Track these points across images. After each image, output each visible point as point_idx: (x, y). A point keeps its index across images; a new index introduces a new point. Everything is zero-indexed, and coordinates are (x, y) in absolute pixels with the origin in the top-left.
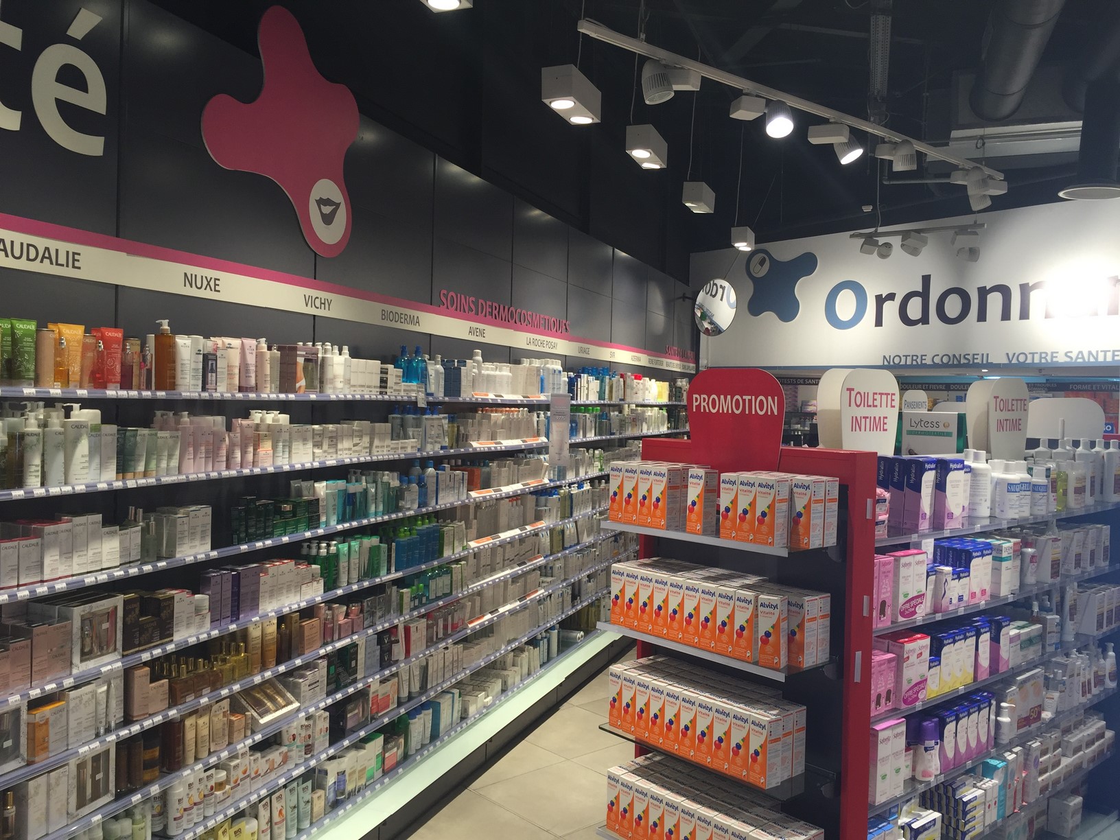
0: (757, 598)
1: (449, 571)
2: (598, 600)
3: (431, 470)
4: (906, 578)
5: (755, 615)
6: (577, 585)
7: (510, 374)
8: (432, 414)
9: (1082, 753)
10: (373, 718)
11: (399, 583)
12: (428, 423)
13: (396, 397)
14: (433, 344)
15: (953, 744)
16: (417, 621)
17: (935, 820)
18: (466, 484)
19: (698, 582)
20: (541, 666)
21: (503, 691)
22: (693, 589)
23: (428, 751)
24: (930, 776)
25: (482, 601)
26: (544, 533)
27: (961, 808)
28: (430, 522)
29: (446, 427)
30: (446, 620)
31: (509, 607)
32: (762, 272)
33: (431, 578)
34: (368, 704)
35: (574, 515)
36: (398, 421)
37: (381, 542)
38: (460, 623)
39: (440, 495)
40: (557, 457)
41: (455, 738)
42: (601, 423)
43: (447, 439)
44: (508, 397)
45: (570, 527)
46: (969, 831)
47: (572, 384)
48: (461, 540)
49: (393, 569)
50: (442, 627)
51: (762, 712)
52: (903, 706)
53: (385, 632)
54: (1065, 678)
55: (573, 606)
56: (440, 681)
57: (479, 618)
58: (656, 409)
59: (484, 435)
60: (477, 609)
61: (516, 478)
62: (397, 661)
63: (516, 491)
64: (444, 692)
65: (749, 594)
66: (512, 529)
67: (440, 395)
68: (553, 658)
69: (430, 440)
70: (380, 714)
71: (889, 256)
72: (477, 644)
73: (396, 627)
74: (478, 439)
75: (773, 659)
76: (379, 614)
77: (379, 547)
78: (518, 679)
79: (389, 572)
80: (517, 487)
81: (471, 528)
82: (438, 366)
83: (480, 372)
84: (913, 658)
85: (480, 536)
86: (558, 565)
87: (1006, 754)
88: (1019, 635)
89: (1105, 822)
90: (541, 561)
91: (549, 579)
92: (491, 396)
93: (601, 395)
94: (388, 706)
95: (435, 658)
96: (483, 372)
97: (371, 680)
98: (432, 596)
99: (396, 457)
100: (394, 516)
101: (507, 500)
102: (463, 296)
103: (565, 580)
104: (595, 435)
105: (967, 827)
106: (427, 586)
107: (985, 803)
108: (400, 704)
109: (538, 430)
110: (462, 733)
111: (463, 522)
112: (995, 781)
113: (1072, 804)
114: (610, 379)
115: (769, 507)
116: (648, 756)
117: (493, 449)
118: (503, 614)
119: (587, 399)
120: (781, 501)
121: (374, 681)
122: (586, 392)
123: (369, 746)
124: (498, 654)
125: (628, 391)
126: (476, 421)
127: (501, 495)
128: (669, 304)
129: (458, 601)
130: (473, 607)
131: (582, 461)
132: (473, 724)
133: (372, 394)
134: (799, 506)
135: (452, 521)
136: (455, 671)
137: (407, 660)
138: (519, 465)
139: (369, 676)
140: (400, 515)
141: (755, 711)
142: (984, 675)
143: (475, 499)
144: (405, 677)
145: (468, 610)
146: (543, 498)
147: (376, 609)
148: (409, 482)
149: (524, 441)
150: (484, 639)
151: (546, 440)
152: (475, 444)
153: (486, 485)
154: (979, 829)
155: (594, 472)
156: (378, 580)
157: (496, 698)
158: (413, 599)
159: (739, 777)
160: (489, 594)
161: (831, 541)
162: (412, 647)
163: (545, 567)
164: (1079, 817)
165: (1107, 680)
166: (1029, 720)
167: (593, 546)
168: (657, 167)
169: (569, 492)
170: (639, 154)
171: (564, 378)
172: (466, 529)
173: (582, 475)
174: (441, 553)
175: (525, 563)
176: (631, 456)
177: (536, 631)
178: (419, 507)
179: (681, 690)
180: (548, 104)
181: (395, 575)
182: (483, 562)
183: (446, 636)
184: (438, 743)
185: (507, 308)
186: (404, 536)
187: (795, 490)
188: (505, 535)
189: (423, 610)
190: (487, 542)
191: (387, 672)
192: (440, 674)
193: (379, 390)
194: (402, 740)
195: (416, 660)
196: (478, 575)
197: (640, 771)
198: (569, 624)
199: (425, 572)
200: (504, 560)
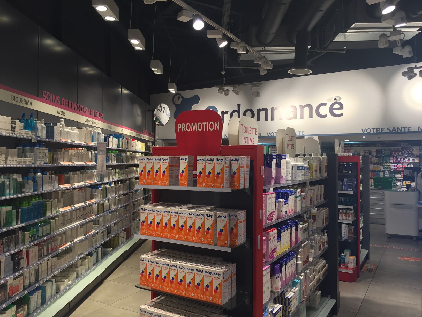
0: (216, 214)
1: (50, 223)
2: (119, 234)
3: (39, 174)
4: (269, 204)
5: (215, 222)
6: (109, 228)
7: (78, 132)
8: (39, 147)
9: (320, 273)
10: (10, 298)
11: (23, 229)
12: (38, 151)
13: (20, 136)
14: (39, 115)
15: (285, 275)
16: (33, 248)
17: (280, 308)
18: (57, 181)
19: (185, 210)
20: (94, 265)
21: (77, 277)
22: (183, 213)
23: (40, 310)
24: (279, 289)
25: (66, 237)
26: (95, 205)
27: (287, 301)
28: (39, 199)
29: (47, 154)
30: (48, 247)
31: (79, 239)
32: (179, 102)
33: (40, 226)
34: (7, 291)
35: (108, 197)
36: (22, 150)
37: (13, 209)
38: (55, 247)
39: (44, 186)
40: (100, 170)
41: (54, 302)
42: (118, 158)
43: (47, 159)
44: (77, 142)
45: (106, 202)
46: (291, 311)
47: (106, 139)
48: (55, 208)
49: (19, 222)
50: (46, 250)
51: (218, 268)
52: (270, 260)
53: (16, 254)
54: (315, 244)
55: (108, 237)
56: (45, 276)
57: (65, 245)
58: (140, 154)
59: (66, 159)
60: (64, 240)
61: (81, 180)
62: (22, 268)
63: (82, 185)
64: (48, 281)
65: (212, 213)
66: (80, 203)
67: (44, 138)
68: (99, 261)
69: (39, 159)
70: (13, 295)
71: (228, 94)
72: (64, 257)
73: (22, 251)
74: (63, 161)
75: (224, 242)
76: (12, 245)
77: (11, 211)
78: (83, 271)
79: (17, 223)
80: (82, 184)
81: (60, 202)
82: (42, 124)
83: (63, 130)
84: (272, 238)
85: (64, 206)
86: (101, 219)
87: (300, 277)
88: (302, 227)
89: (327, 299)
90: (93, 217)
91: (97, 226)
92: (69, 141)
93: (118, 145)
94: (18, 291)
95: (43, 265)
96: (65, 130)
97: (9, 278)
98: (41, 235)
99: (21, 166)
100: (20, 195)
101: (78, 190)
102: (54, 95)
103: (104, 226)
104: (116, 163)
105: (290, 309)
106: (38, 231)
107: (295, 298)
108: (24, 289)
109: (91, 159)
110: (57, 300)
111: (56, 200)
112: (297, 288)
113: (318, 294)
114: (122, 139)
115: (221, 170)
116: (158, 297)
117: (71, 165)
118: (76, 242)
119: (113, 147)
120: (227, 167)
121: (10, 279)
122: (112, 144)
123: (8, 312)
124: (74, 261)
125: (129, 145)
126: (62, 153)
127: (75, 187)
128: (144, 113)
129: (54, 237)
130: (61, 240)
131: (111, 173)
132: (63, 295)
133: (7, 133)
134: (234, 169)
135: (50, 199)
136: (53, 270)
137: (28, 267)
138: (83, 174)
139: (7, 277)
140: (23, 195)
141: (215, 268)
142: (293, 245)
143: (62, 188)
144: (27, 275)
145: (59, 241)
146: (94, 190)
147: (10, 242)
148: (28, 179)
149: (85, 163)
150: (67, 254)
151: (95, 163)
152: (62, 163)
153: (68, 182)
154: (293, 310)
155: (116, 178)
156: (11, 228)
157: (73, 281)
158: (30, 237)
159: (208, 301)
160: (69, 233)
161: (247, 186)
162: (31, 260)
163: (95, 220)
164: (320, 299)
165: (325, 244)
166: (305, 262)
167: (116, 210)
168: (141, 49)
169: (106, 187)
170: (134, 42)
171: (103, 137)
172: (58, 202)
173: (111, 179)
174: (45, 214)
175: (86, 218)
176: (131, 172)
177: (91, 249)
178: (33, 192)
179: (178, 263)
180: (95, 7)
181: (20, 225)
182: (66, 218)
183: (48, 254)
184: (45, 306)
185: (75, 104)
186: (25, 206)
187: (232, 162)
188: (77, 206)
189: (36, 242)
190: (68, 208)
191: (17, 274)
192: (46, 272)
193: (10, 132)
194: (26, 307)
195: (33, 266)
196: (64, 225)
197: (155, 305)
198: (105, 245)
199: (37, 223)
200: (76, 217)
